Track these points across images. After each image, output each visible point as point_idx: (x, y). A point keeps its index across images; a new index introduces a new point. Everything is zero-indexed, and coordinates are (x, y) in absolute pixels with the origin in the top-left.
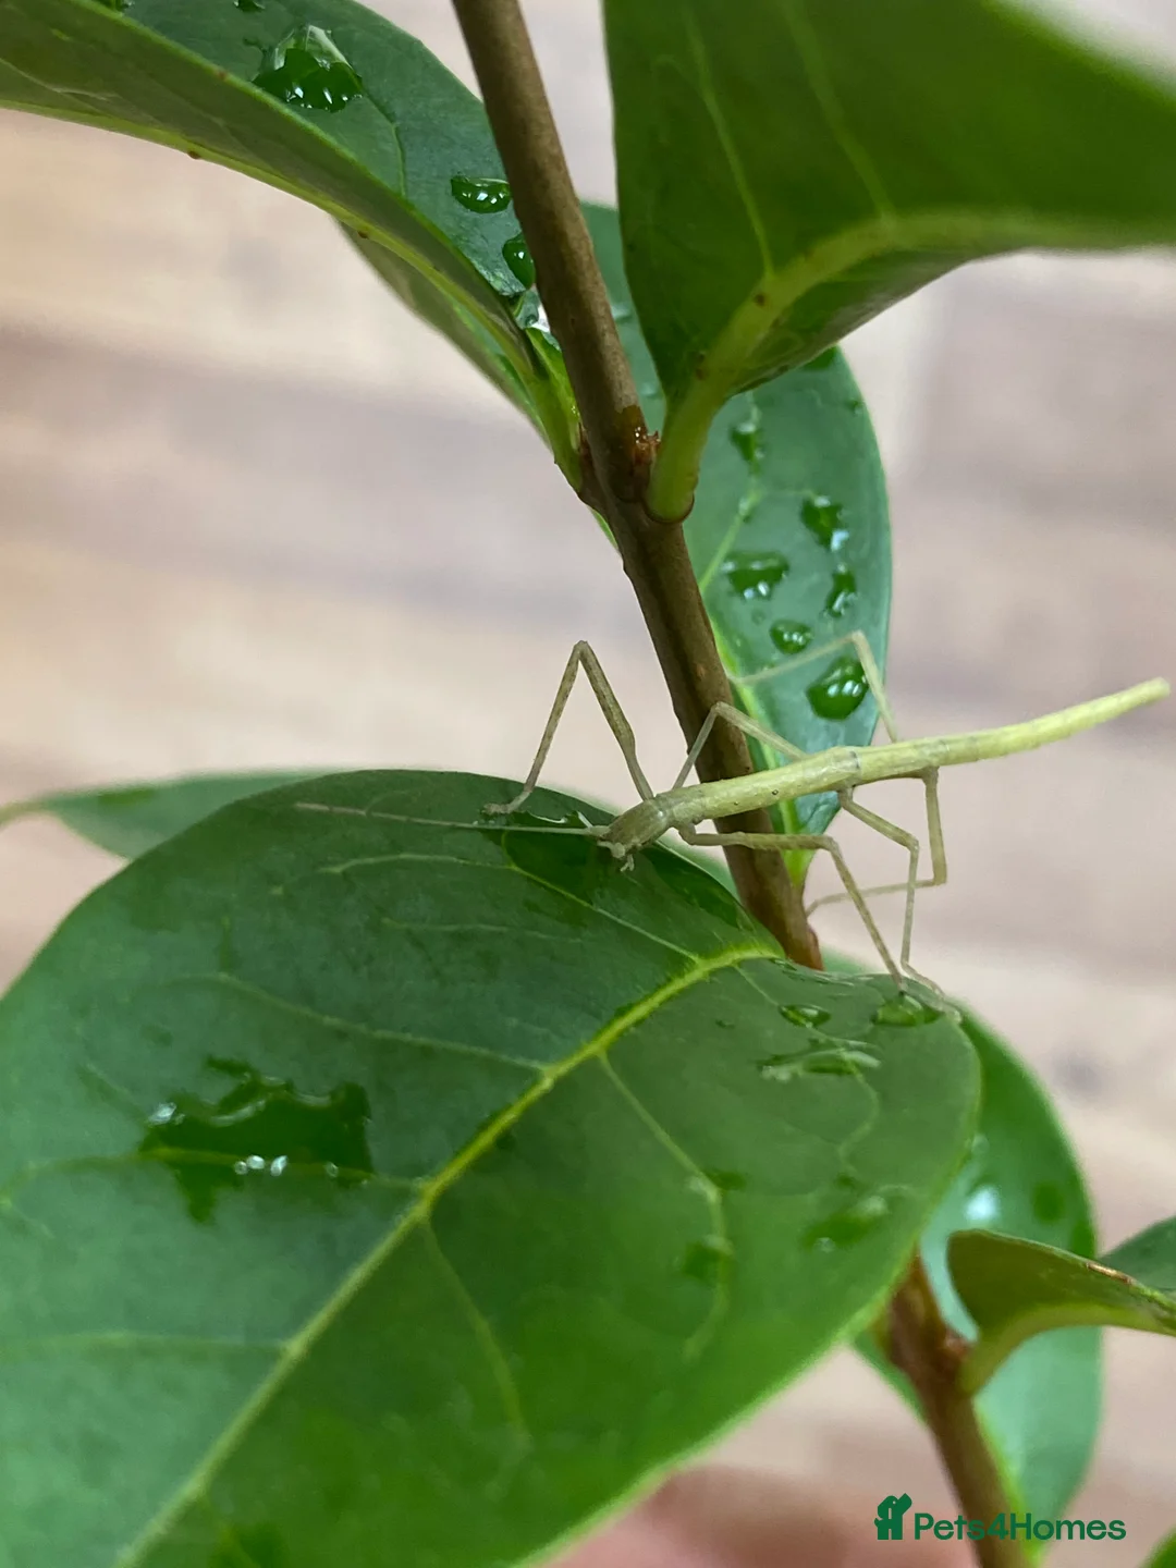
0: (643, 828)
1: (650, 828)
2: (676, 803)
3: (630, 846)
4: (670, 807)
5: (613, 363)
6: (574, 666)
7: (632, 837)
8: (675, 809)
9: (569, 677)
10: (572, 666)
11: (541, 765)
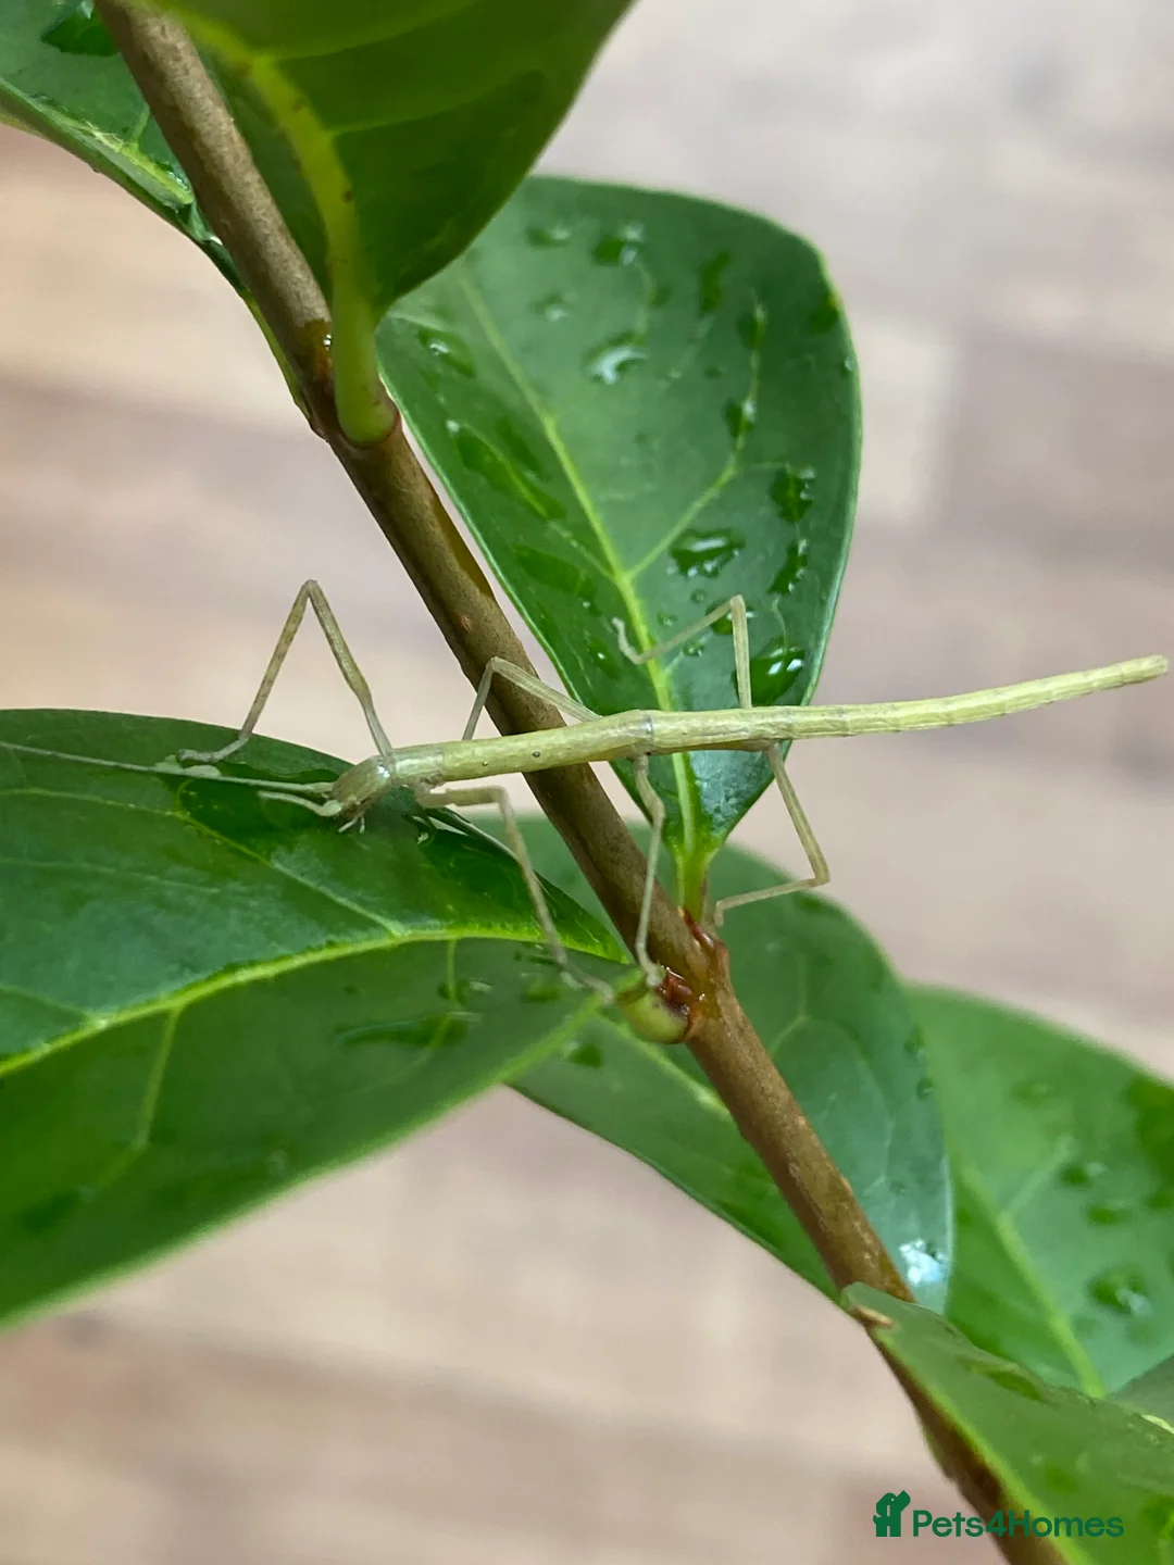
0: (361, 785)
1: (367, 784)
2: (401, 760)
3: (346, 804)
4: (393, 762)
5: (281, 272)
6: (300, 607)
7: (348, 795)
8: (399, 765)
9: (295, 618)
10: (298, 606)
11: (259, 712)
